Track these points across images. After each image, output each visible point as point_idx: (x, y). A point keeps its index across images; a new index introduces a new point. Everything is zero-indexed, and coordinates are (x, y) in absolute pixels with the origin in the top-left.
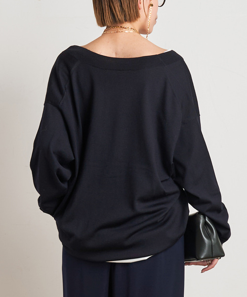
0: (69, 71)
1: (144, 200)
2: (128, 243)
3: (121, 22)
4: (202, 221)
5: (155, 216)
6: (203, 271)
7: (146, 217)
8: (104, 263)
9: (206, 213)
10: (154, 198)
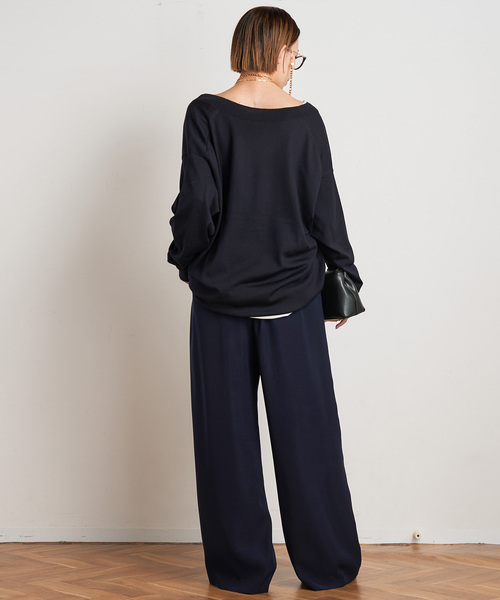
0: (208, 120)
1: (289, 255)
2: (272, 299)
3: (257, 70)
4: (340, 278)
5: (298, 272)
6: (337, 326)
7: (288, 274)
8: (247, 318)
9: (345, 268)
10: (298, 253)
